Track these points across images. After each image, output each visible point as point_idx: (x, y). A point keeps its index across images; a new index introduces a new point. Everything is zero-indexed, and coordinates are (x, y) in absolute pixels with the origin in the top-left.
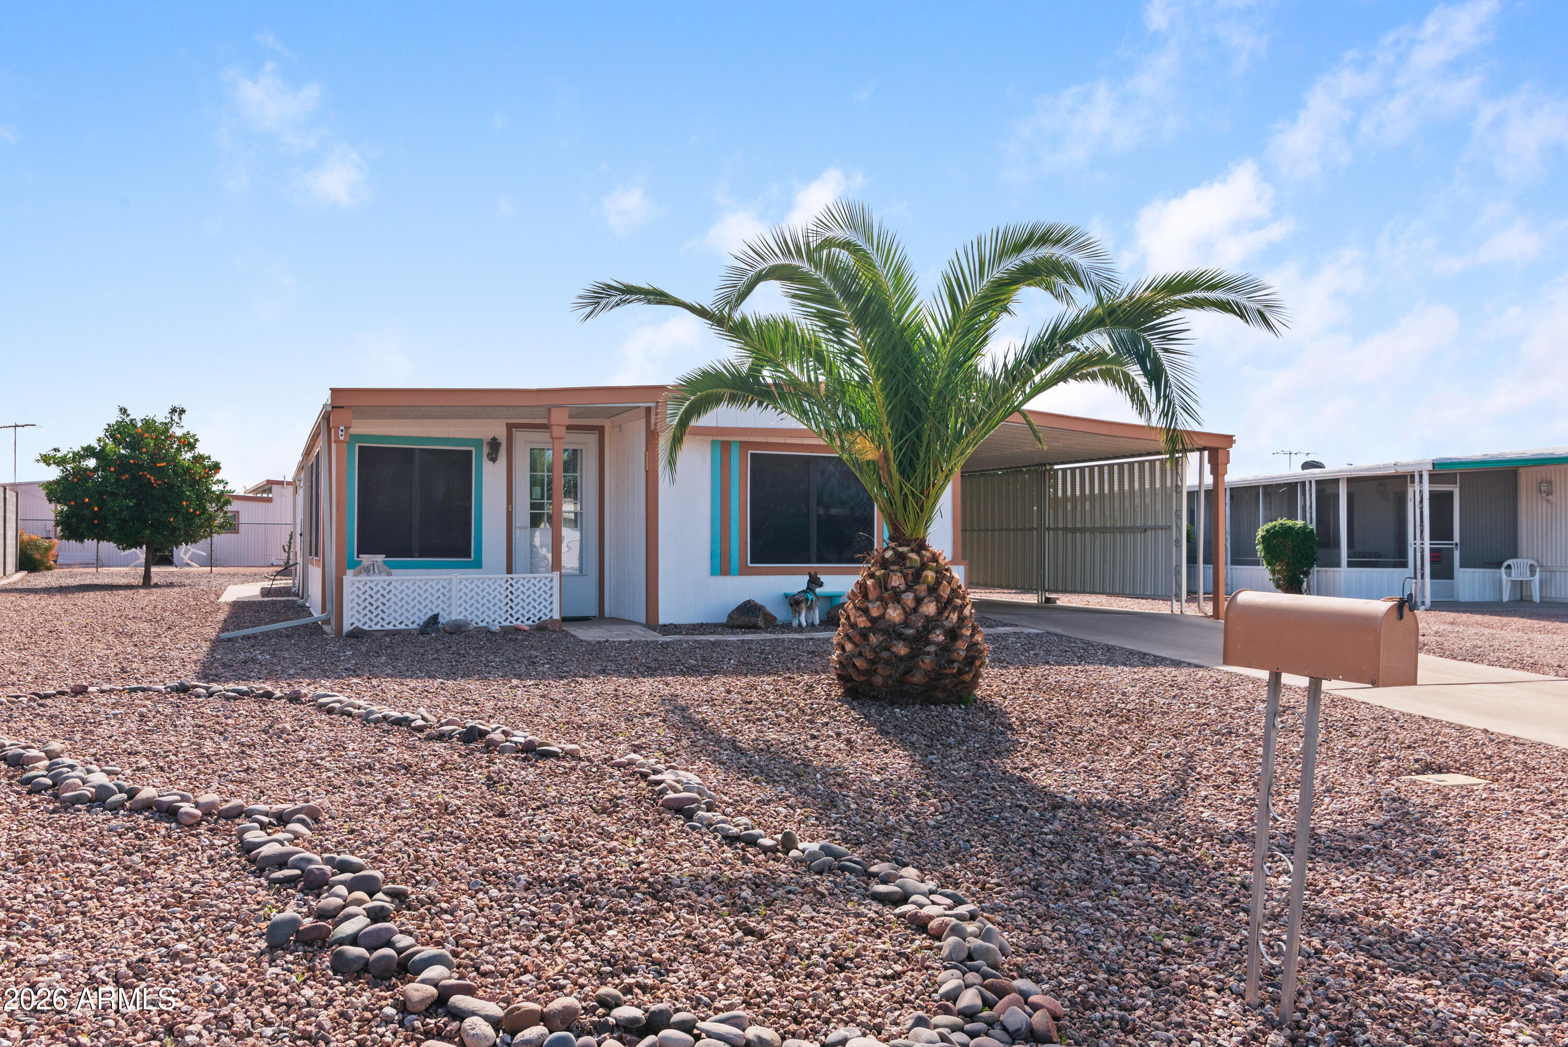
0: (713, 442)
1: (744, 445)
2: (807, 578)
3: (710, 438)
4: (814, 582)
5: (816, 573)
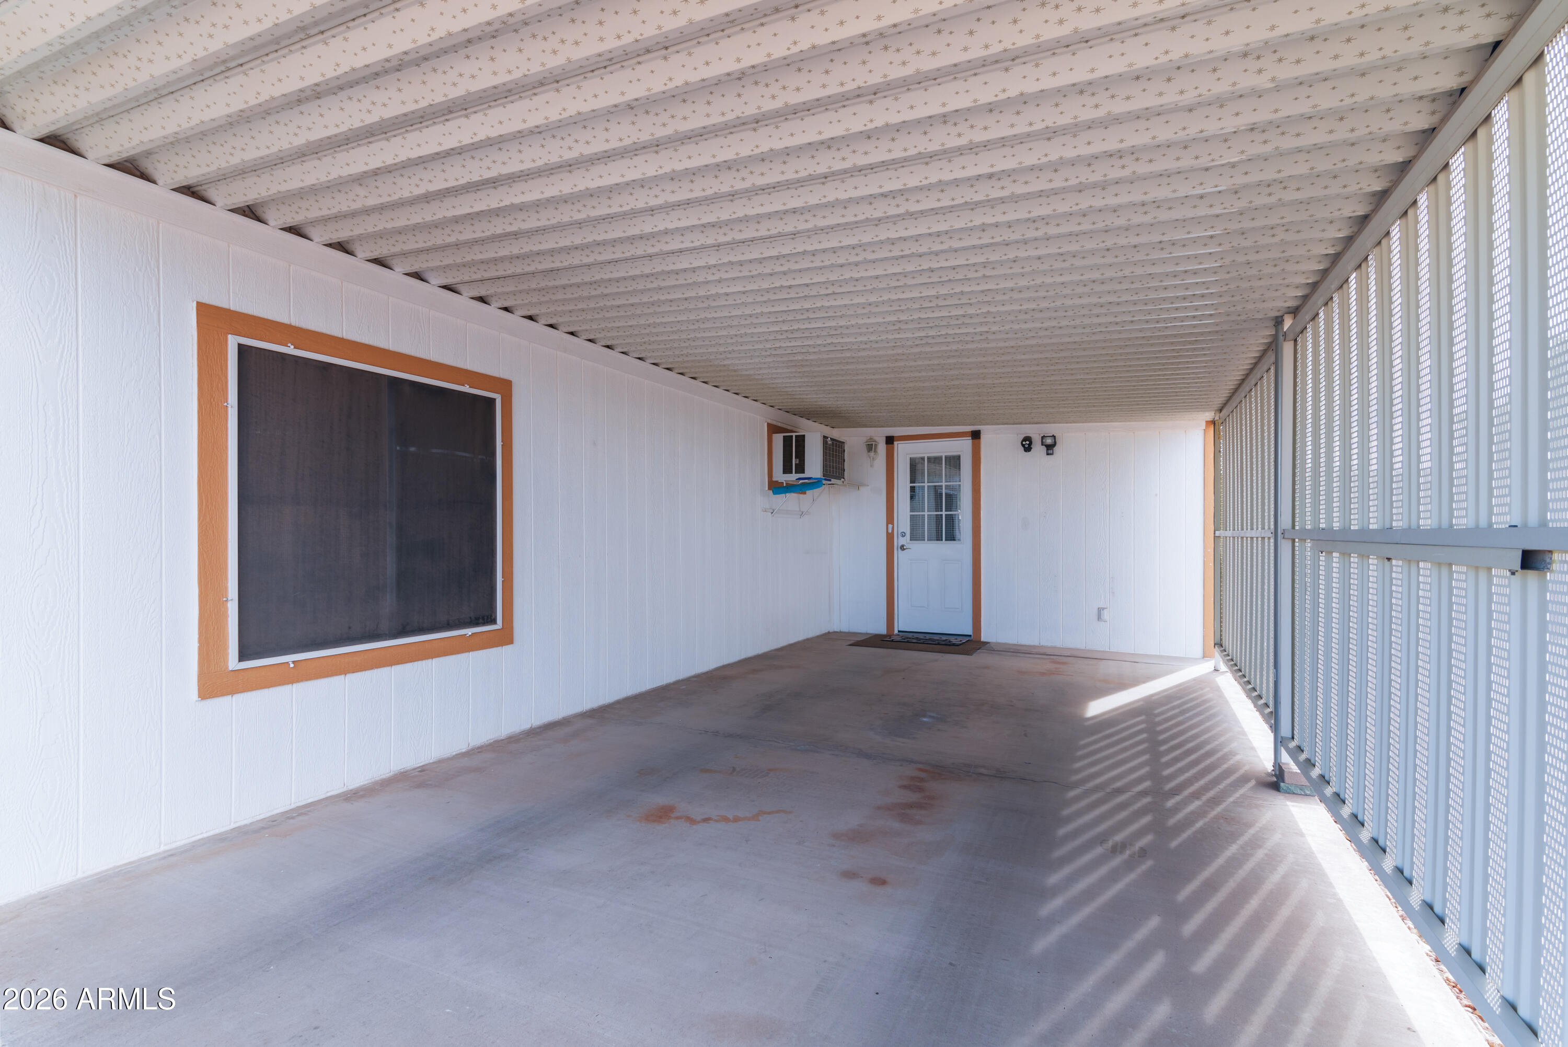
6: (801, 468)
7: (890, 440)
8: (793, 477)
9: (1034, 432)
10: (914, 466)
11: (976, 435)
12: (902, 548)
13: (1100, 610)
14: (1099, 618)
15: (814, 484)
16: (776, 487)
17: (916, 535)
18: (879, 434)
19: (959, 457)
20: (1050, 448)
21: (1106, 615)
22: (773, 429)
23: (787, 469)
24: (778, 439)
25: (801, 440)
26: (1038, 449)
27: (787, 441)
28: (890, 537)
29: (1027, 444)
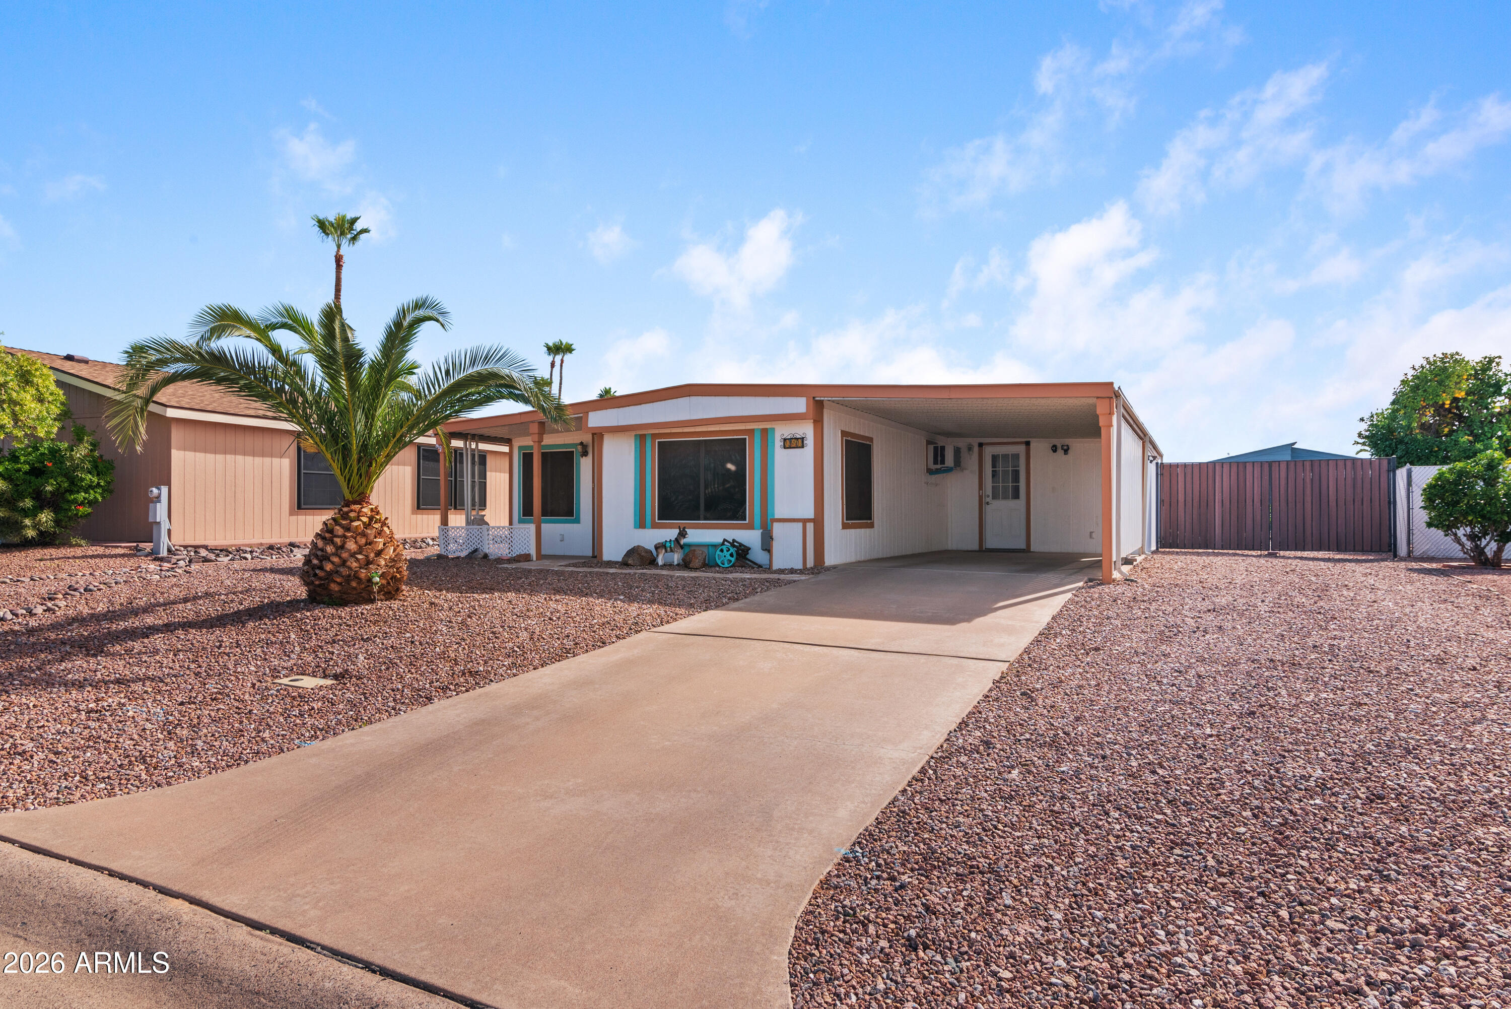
0: (636, 435)
1: (654, 436)
2: (677, 531)
3: (634, 433)
4: (683, 534)
5: (684, 528)
6: (943, 462)
7: (981, 445)
8: (939, 466)
9: (1058, 442)
10: (995, 458)
11: (1028, 444)
12: (988, 503)
13: (1091, 533)
14: (1091, 537)
15: (949, 470)
16: (930, 472)
17: (995, 497)
18: (975, 442)
19: (1018, 455)
20: (1066, 451)
21: (1094, 535)
22: (929, 443)
23: (935, 463)
24: (931, 447)
25: (943, 448)
26: (1060, 452)
27: (936, 449)
28: (981, 498)
29: (1054, 449)
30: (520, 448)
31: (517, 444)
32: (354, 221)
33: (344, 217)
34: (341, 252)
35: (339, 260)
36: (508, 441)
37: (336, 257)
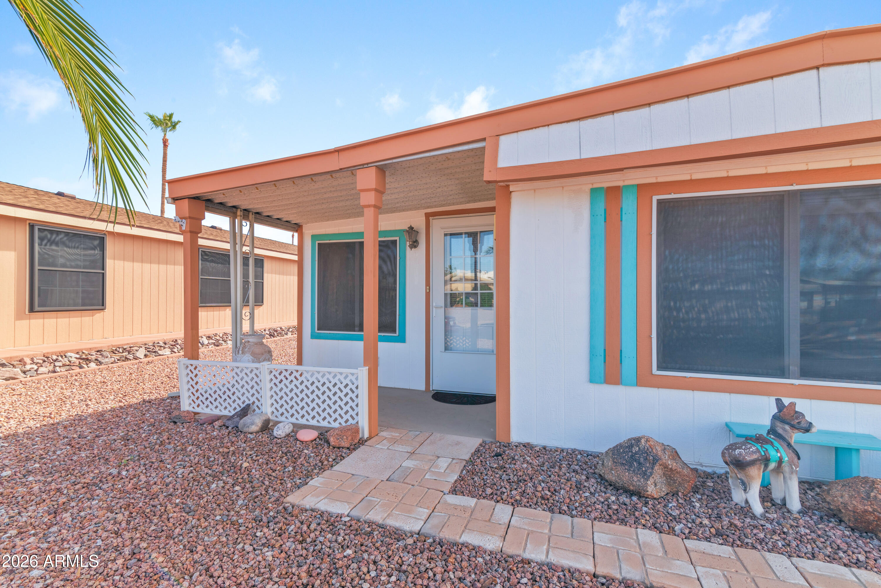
0: (594, 191)
1: (647, 189)
3: (588, 186)
30: (314, 237)
31: (309, 231)
32: (171, 116)
33: (165, 114)
34: (167, 137)
35: (165, 143)
36: (297, 228)
37: (163, 140)
